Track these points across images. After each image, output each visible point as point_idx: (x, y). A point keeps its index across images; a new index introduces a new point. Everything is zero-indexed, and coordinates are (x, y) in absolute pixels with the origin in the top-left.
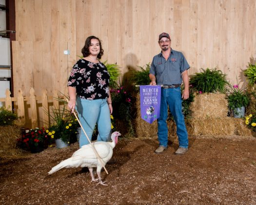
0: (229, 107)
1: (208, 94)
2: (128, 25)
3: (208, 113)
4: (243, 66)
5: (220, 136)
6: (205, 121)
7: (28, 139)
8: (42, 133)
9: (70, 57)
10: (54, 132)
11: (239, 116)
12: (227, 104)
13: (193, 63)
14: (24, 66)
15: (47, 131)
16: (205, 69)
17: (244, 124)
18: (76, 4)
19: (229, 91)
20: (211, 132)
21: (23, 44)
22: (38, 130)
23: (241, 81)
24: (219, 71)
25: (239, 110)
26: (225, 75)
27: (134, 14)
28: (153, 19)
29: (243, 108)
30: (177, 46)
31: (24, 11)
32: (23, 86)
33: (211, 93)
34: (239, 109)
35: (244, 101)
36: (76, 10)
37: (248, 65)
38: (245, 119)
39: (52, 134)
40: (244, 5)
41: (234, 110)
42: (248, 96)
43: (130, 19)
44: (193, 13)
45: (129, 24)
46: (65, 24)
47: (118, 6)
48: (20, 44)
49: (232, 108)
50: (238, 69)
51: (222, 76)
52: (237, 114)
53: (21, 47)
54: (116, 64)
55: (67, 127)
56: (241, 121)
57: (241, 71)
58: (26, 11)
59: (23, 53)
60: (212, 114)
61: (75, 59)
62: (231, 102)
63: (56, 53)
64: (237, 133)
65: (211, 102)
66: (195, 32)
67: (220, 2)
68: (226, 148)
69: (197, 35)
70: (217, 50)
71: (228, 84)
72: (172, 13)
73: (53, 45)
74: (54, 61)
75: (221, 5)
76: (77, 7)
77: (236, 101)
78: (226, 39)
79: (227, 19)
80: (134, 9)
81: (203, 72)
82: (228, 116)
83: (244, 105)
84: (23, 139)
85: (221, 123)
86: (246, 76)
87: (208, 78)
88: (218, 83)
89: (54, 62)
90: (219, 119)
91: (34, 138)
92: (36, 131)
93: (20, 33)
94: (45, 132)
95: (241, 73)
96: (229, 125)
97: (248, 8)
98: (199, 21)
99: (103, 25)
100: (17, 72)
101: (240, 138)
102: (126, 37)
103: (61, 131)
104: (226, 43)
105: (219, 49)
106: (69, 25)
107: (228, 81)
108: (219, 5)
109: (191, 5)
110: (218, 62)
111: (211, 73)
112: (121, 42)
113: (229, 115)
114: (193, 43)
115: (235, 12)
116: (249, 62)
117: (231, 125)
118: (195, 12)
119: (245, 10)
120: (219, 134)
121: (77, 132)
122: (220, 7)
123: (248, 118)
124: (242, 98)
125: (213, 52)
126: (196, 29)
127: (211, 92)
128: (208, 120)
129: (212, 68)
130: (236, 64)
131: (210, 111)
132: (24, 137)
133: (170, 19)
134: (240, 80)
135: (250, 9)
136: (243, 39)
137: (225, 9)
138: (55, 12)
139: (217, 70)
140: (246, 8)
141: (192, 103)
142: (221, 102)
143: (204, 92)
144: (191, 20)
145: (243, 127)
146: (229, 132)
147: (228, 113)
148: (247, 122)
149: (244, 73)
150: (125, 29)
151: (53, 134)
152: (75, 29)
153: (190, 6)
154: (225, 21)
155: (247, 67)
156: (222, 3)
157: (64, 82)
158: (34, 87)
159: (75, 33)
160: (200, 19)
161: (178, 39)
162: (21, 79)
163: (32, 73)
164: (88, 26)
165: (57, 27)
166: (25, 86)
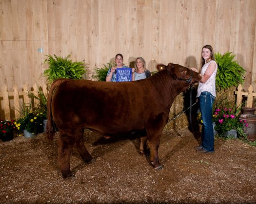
2: (94, 25)
8: (11, 125)
9: (43, 55)
10: (19, 125)
12: (182, 101)
15: (15, 123)
18: (48, 6)
21: (4, 43)
22: (7, 122)
27: (100, 14)
28: (118, 19)
30: (139, 44)
31: (3, 12)
32: (5, 79)
36: (48, 11)
40: (205, 4)
43: (96, 19)
44: (155, 13)
45: (96, 24)
46: (38, 24)
47: (85, 7)
53: (3, 46)
54: (84, 61)
55: (32, 120)
58: (4, 13)
59: (5, 52)
63: (31, 51)
66: (157, 31)
67: (181, 2)
69: (158, 34)
70: (178, 48)
72: (135, 13)
73: (29, 43)
74: (29, 58)
75: (182, 5)
76: (48, 8)
78: (187, 38)
79: (188, 19)
80: (100, 10)
91: (3, 129)
92: (5, 123)
94: (14, 124)
97: (209, 7)
98: (160, 20)
99: (71, 25)
102: (92, 37)
103: (26, 124)
104: (187, 42)
105: (180, 47)
106: (41, 25)
108: (180, 5)
109: (153, 5)
112: (89, 41)
114: (155, 42)
115: (196, 11)
117: (184, 121)
118: (157, 12)
119: (206, 9)
121: (42, 123)
122: (181, 7)
125: (174, 50)
126: (158, 28)
133: (133, 19)
135: (211, 8)
136: (203, 38)
137: (186, 9)
138: (29, 14)
144: (154, 19)
147: (183, 109)
150: (92, 29)
152: (47, 29)
153: (152, 7)
154: (186, 20)
156: (183, 3)
157: (38, 77)
158: (14, 80)
159: (47, 32)
160: (161, 19)
161: (141, 39)
162: (3, 74)
163: (13, 69)
164: (58, 26)
165: (31, 27)
166: (7, 79)
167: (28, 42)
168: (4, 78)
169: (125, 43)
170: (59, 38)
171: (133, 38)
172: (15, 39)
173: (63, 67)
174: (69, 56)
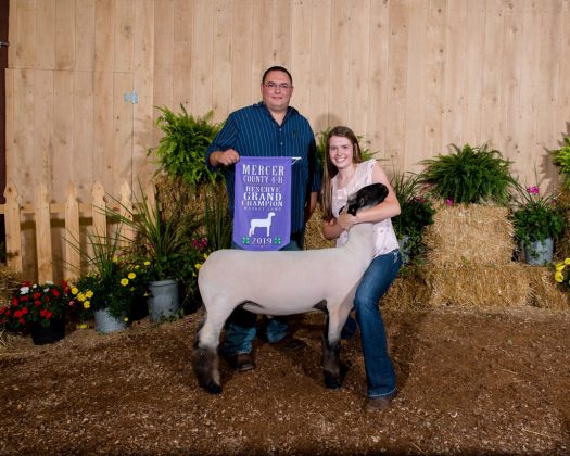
0: (517, 239)
1: (467, 207)
2: (280, 36)
3: (466, 253)
4: (550, 141)
5: (495, 309)
6: (458, 270)
7: (25, 311)
8: (62, 295)
9: (139, 110)
10: (90, 294)
11: (540, 261)
12: (512, 231)
13: (432, 130)
14: (32, 129)
15: (75, 291)
16: (461, 146)
17: (552, 279)
19: (515, 201)
20: (473, 298)
21: (30, 76)
22: (50, 287)
23: (545, 177)
24: (493, 152)
25: (539, 247)
26: (508, 163)
27: (295, 10)
28: (341, 24)
29: (549, 242)
30: (395, 89)
32: (27, 175)
33: (475, 205)
34: (539, 243)
35: (553, 225)
37: (562, 140)
38: (553, 269)
39: (85, 298)
41: (528, 247)
42: (561, 213)
43: (285, 21)
44: (436, 12)
45: (283, 34)
46: (128, 28)
48: (24, 76)
49: (523, 243)
50: (539, 147)
51: (502, 164)
52: (535, 255)
53: (25, 84)
55: (124, 282)
56: (545, 273)
57: (545, 153)
59: (31, 98)
60: (476, 254)
61: (151, 115)
62: (520, 226)
63: (106, 99)
64: (534, 303)
65: (474, 225)
66: (438, 58)
68: (510, 342)
69: (443, 64)
70: (490, 101)
71: (515, 183)
72: (385, 10)
73: (100, 79)
74: (100, 117)
77: (532, 225)
78: (513, 77)
79: (515, 30)
81: (456, 153)
82: (513, 259)
83: (552, 236)
84: (13, 309)
85: (497, 277)
86: (558, 164)
87: (467, 168)
88: (492, 182)
89: (99, 120)
90: (490, 266)
91: (41, 307)
93: (20, 48)
94: (70, 291)
95: (546, 158)
96: (515, 282)
97: (565, 5)
99: (219, 35)
100: (15, 142)
101: (542, 314)
103: (108, 291)
104: (512, 88)
105: (495, 99)
106: (137, 32)
107: (514, 176)
110: (492, 130)
111: (475, 156)
113: (515, 258)
114: (434, 84)
115: (534, 13)
116: (565, 131)
117: (519, 283)
118: (440, 11)
119: (557, 8)
120: (491, 303)
121: (149, 292)
123: (560, 268)
124: (549, 219)
125: (480, 106)
126: (441, 51)
127: (473, 202)
128: (467, 269)
129: (476, 144)
130: (533, 136)
131: (470, 247)
132: (15, 304)
133: (379, 26)
134: (544, 174)
136: (552, 78)
137: (511, 6)
138: (106, 1)
139: (488, 150)
140: (560, 6)
141: (427, 227)
142: (497, 227)
143: (459, 201)
144: (431, 28)
145: (549, 288)
146: (515, 299)
147: (514, 253)
148: (559, 276)
149: (552, 157)
150: (274, 47)
151: (88, 299)
152: (153, 43)
154: (511, 33)
155: (560, 144)
157: (122, 170)
158: (52, 178)
159: (153, 50)
160: (450, 28)
161: (399, 74)
162: (23, 158)
163: (50, 146)
164: (184, 36)
165: (108, 36)
166: (33, 176)
167: (97, 75)
168: (24, 171)
169: (359, 85)
170: (185, 66)
171: (377, 73)
172: (60, 67)
173: (207, 138)
174: (211, 114)
